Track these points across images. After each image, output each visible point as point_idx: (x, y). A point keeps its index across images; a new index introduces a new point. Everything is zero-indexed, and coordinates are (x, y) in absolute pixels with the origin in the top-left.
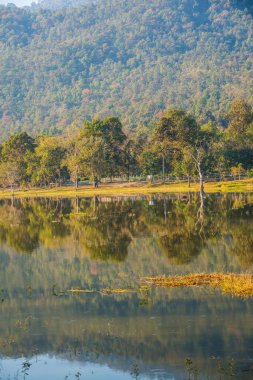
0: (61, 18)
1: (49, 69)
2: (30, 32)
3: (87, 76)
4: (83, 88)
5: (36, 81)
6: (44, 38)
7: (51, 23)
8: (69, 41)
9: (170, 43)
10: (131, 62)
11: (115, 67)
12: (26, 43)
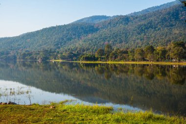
0: (137, 18)
1: (134, 31)
2: (128, 21)
3: (145, 32)
4: (144, 35)
5: (131, 33)
6: (132, 23)
7: (134, 19)
8: (139, 23)
9: (168, 24)
10: (157, 29)
11: (152, 30)
12: (127, 24)
